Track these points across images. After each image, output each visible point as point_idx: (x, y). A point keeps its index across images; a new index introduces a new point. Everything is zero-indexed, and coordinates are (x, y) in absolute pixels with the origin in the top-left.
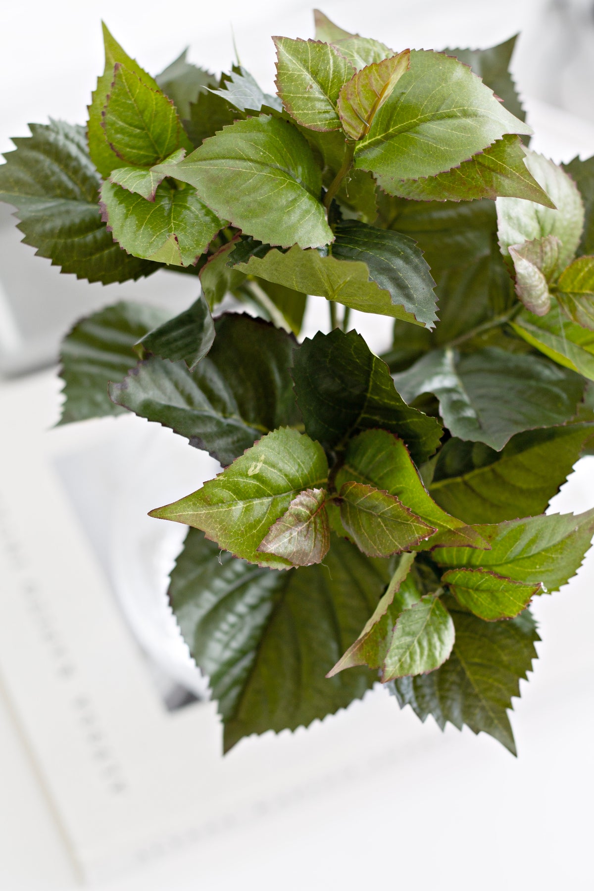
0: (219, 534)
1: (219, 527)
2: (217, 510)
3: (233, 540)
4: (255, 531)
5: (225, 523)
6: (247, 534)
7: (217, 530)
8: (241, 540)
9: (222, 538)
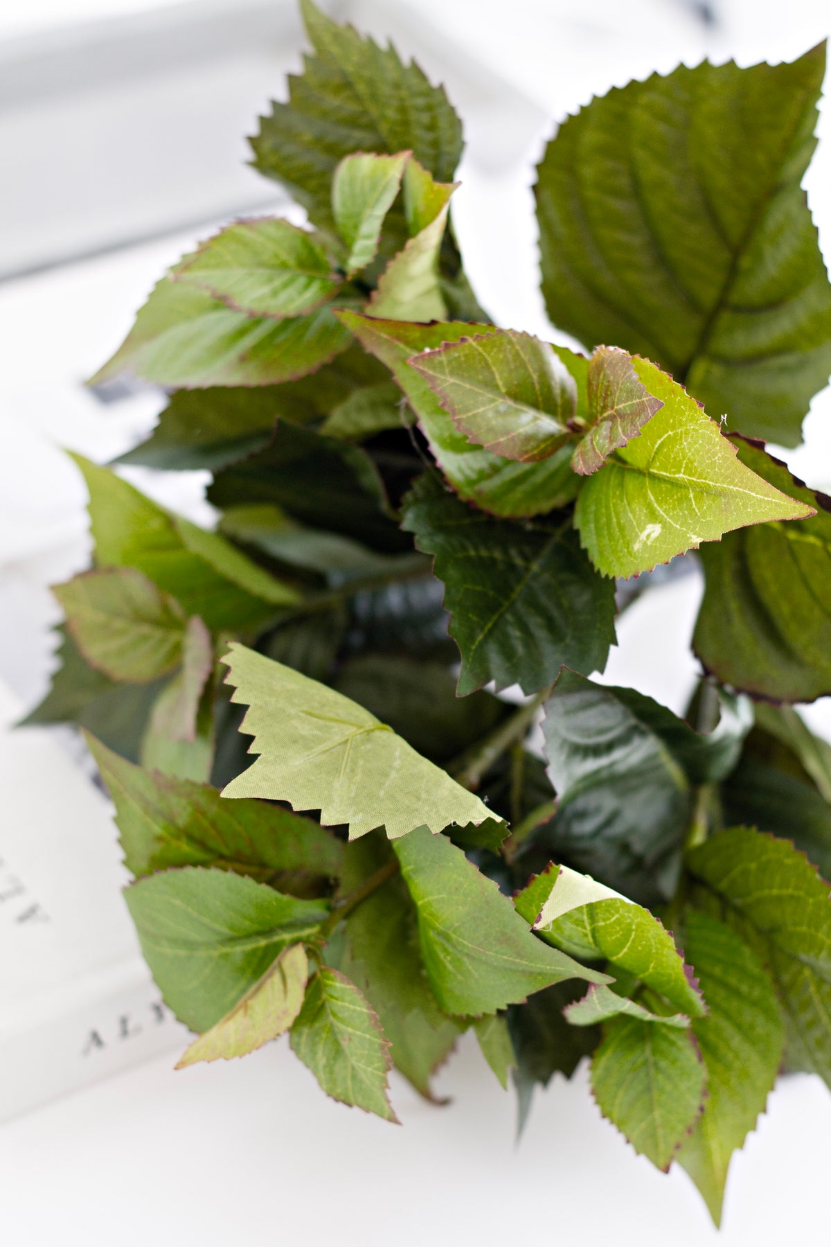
0: (718, 448)
1: (717, 458)
2: (717, 485)
3: (700, 431)
4: (670, 433)
5: (707, 461)
6: (681, 432)
7: (719, 455)
8: (690, 426)
9: (715, 439)
